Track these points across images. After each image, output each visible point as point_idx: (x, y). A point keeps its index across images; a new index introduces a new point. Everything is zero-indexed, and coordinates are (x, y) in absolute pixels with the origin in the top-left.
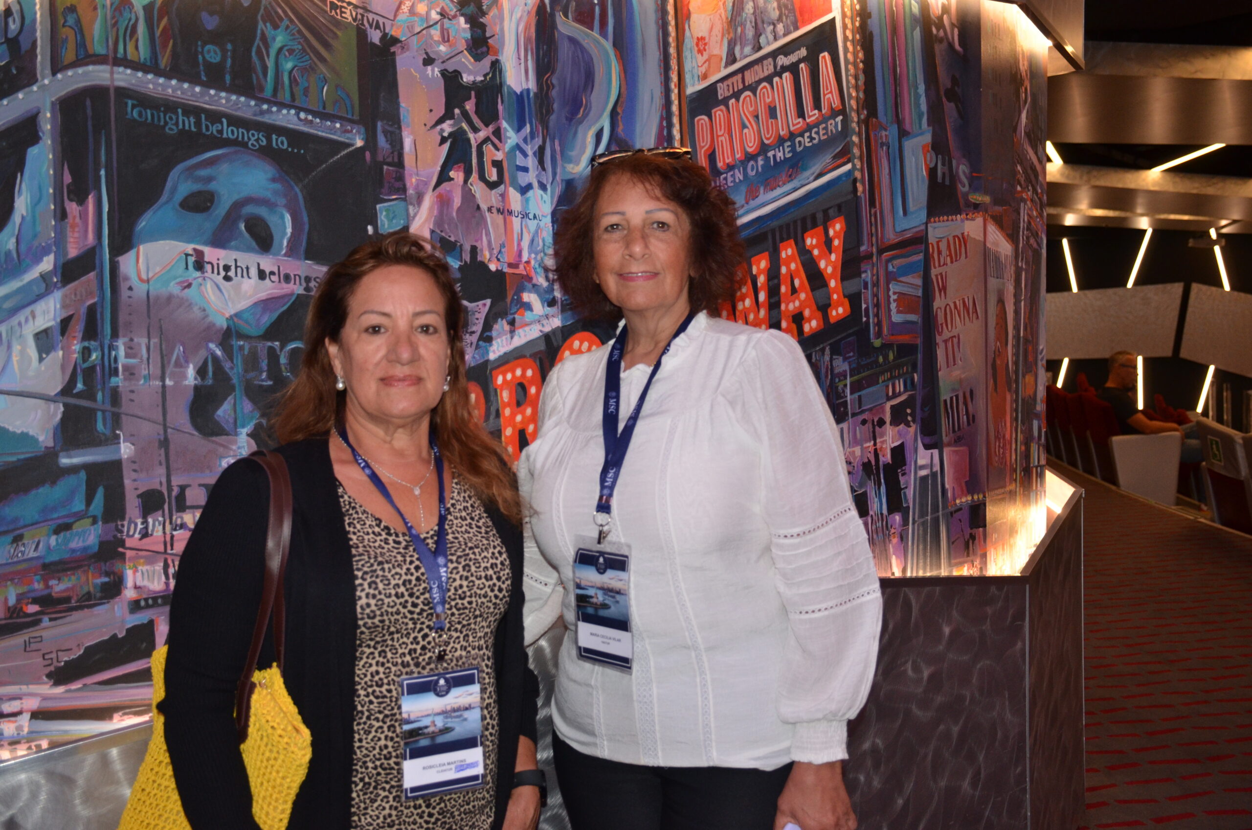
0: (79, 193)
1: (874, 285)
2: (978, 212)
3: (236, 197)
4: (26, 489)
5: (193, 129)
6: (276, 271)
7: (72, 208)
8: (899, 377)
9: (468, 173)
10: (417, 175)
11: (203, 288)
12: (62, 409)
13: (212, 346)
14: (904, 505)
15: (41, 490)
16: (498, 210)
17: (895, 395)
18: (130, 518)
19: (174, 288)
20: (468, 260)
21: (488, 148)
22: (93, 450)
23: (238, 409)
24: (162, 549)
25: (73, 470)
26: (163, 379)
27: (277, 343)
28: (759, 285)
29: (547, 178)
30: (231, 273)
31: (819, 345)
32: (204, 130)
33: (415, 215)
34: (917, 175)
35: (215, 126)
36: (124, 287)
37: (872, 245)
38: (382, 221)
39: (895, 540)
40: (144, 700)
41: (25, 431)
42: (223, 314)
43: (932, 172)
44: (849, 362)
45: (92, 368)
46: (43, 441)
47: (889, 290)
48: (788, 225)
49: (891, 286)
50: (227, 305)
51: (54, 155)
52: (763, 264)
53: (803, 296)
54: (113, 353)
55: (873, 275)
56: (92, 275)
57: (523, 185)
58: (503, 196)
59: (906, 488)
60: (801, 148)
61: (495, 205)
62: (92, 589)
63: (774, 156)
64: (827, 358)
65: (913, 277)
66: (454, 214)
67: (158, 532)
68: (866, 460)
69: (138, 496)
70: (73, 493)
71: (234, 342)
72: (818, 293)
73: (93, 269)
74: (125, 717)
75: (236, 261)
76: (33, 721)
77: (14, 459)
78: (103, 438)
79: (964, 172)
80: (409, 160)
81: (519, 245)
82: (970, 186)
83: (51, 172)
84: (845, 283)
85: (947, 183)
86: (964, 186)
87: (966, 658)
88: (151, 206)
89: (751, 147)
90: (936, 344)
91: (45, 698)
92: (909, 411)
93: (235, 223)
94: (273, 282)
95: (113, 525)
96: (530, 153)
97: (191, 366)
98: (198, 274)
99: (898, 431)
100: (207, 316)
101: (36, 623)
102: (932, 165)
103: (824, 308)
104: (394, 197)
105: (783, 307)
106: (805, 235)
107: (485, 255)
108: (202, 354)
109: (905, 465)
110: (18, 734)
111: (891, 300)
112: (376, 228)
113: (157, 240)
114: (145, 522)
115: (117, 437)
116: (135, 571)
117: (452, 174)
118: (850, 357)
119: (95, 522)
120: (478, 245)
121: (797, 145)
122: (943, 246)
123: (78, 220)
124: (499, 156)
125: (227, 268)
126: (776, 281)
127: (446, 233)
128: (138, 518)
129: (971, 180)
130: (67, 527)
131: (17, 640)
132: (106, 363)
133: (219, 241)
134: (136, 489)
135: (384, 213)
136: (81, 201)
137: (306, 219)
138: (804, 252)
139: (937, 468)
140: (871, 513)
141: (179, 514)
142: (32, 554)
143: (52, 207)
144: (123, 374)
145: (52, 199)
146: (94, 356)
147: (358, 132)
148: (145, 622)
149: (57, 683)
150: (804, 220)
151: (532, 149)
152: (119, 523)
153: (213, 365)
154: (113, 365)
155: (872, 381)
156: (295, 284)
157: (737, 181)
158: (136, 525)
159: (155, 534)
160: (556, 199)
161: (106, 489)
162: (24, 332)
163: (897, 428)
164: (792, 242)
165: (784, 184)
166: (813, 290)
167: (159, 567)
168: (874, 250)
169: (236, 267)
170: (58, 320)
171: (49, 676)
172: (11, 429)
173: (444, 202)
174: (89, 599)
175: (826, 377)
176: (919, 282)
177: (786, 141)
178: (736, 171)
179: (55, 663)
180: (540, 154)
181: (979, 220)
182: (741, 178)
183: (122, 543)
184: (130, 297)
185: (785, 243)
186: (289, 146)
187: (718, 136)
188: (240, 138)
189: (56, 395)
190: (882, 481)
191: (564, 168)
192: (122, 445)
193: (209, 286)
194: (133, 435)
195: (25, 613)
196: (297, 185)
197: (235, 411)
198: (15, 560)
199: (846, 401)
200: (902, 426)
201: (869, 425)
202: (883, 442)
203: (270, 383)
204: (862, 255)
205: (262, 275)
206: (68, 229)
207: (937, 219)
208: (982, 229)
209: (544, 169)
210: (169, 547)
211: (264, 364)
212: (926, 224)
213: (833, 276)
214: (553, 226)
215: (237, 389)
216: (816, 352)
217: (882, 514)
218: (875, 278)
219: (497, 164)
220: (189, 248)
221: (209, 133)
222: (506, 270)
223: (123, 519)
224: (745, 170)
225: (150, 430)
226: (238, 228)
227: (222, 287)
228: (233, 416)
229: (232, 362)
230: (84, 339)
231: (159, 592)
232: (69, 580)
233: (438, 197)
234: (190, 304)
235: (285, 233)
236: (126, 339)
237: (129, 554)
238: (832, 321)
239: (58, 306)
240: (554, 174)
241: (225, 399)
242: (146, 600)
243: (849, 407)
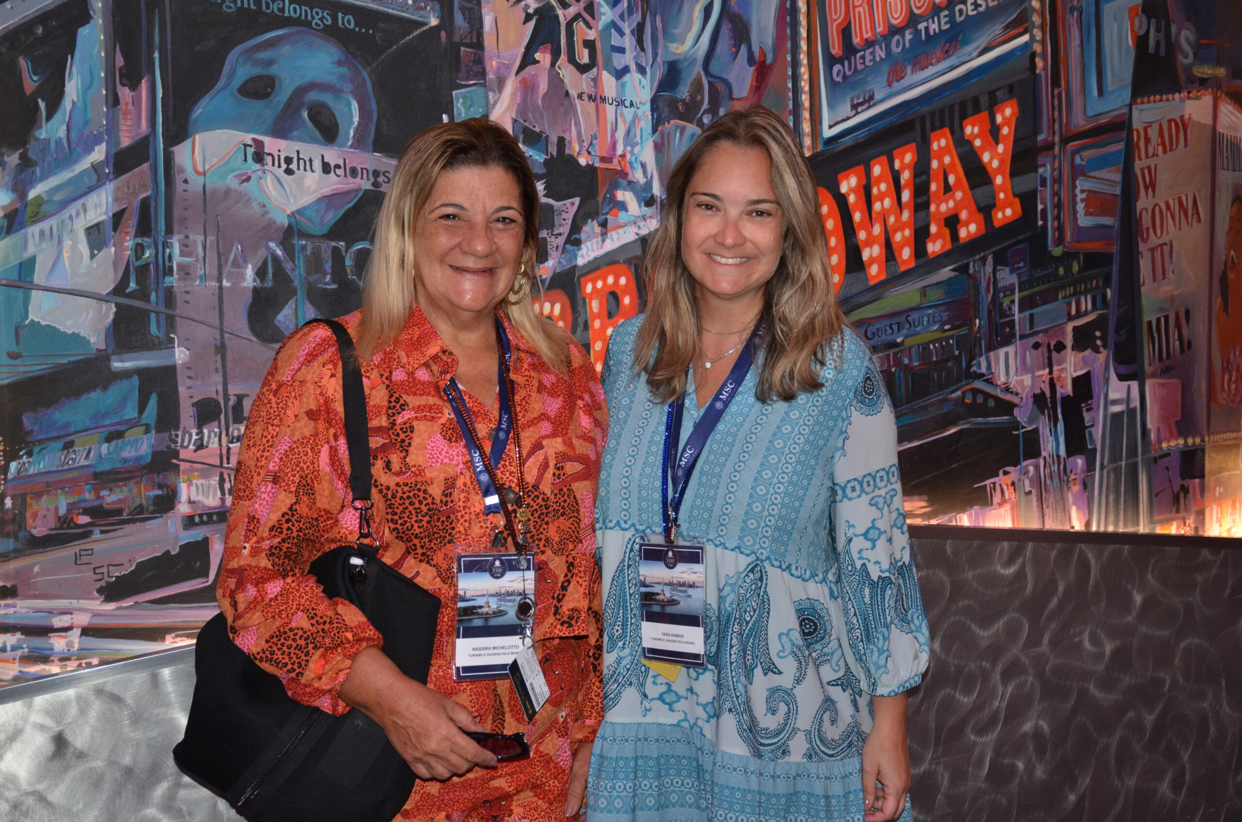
0: (131, 77)
1: (1054, 181)
2: (1206, 90)
3: (298, 82)
4: (77, 393)
5: (253, 7)
6: (341, 164)
7: (125, 93)
8: (1086, 292)
9: (556, 55)
10: (499, 57)
11: (262, 181)
12: (114, 309)
13: (272, 245)
14: (1089, 447)
15: (93, 395)
16: (590, 97)
17: (1079, 315)
18: (185, 428)
19: (232, 182)
20: (555, 154)
21: (579, 26)
22: (146, 354)
23: (300, 314)
24: (218, 464)
25: (126, 374)
26: (220, 280)
27: (342, 243)
28: (902, 182)
29: (646, 60)
30: (293, 166)
31: (979, 253)
32: (264, 8)
33: (496, 102)
34: (1120, 45)
35: (275, 4)
36: (178, 179)
37: (1054, 133)
38: (458, 108)
39: (1076, 488)
40: (198, 622)
41: (76, 331)
42: (284, 211)
43: (1141, 42)
44: (1018, 274)
45: (146, 266)
46: (94, 343)
47: (1074, 187)
48: (942, 111)
49: (1077, 182)
50: (289, 200)
51: (105, 36)
52: (908, 158)
53: (959, 195)
54: (168, 250)
55: (1053, 169)
56: (146, 166)
57: (619, 68)
58: (596, 80)
59: (1092, 426)
60: (962, 18)
61: (586, 91)
62: (144, 502)
63: (927, 29)
64: (989, 269)
65: (1109, 172)
66: (540, 101)
67: (214, 444)
68: (1038, 391)
69: (193, 405)
70: (125, 399)
71: (295, 242)
72: (979, 191)
73: (146, 160)
74: (178, 639)
75: (298, 152)
76: (84, 637)
77: (64, 361)
78: (156, 342)
79: (1187, 39)
80: (489, 41)
81: (613, 136)
82: (1195, 55)
83: (103, 54)
84: (1015, 179)
85: (1162, 53)
86: (1187, 57)
87: (1165, 633)
88: (207, 92)
89: (897, 18)
90: (1138, 253)
91: (96, 615)
92: (1098, 334)
93: (297, 112)
94: (338, 176)
95: (166, 435)
96: (627, 31)
97: (250, 266)
98: (258, 166)
99: (1083, 358)
100: (267, 213)
101: (87, 535)
102: (1142, 32)
103: (986, 210)
104: (472, 82)
105: (933, 208)
106: (964, 122)
107: (573, 148)
108: (262, 254)
109: (1091, 398)
110: (69, 650)
111: (1078, 199)
112: (451, 117)
113: (214, 130)
114: (200, 433)
115: (172, 341)
116: (190, 485)
117: (537, 56)
118: (1020, 268)
119: (147, 431)
120: (566, 136)
121: (957, 14)
122: (1153, 133)
123: (130, 107)
124: (592, 35)
125: (288, 160)
126: (924, 177)
127: (530, 123)
128: (193, 428)
129: (1197, 49)
130: (119, 435)
131: (67, 552)
132: (160, 261)
133: (280, 131)
134: (191, 397)
135: (461, 100)
136: (134, 86)
137: (374, 107)
138: (963, 145)
139: (1136, 403)
140: (1044, 454)
141: (236, 426)
142: (83, 462)
143: (104, 92)
144: (178, 274)
145: (103, 83)
146: (147, 254)
147: (433, 9)
148: (200, 539)
149: (109, 599)
150: (963, 104)
151: (629, 26)
152: (173, 433)
153: (273, 266)
154: (167, 264)
155: (1049, 297)
156: (362, 178)
157: (878, 59)
158: (191, 435)
159: (210, 446)
160: (656, 84)
161: (160, 396)
162: (75, 227)
163: (1081, 355)
164: (947, 131)
165: (938, 61)
166: (972, 187)
167: (215, 481)
168: (1057, 139)
169: (299, 159)
170: (111, 214)
171: (100, 591)
172: (62, 329)
173: (528, 88)
174: (141, 513)
175: (988, 291)
176: (1117, 177)
177: (942, 9)
178: (877, 47)
179: (106, 579)
180: (639, 32)
181: (1207, 100)
182: (883, 56)
183: (176, 454)
184: (185, 191)
185: (938, 132)
186: (356, 25)
187: (854, 7)
188: (303, 17)
189: (108, 294)
190: (1060, 416)
191: (667, 47)
192: (177, 350)
193: (269, 180)
194: (188, 339)
195: (75, 523)
196: (364, 68)
197: (296, 317)
198: (66, 467)
199: (1014, 321)
200: (1088, 352)
201: (1043, 350)
202: (1061, 371)
203: (335, 286)
204: (1039, 145)
205: (326, 168)
206: (121, 116)
207: (1145, 99)
208: (1211, 110)
209: (643, 49)
210: (225, 461)
211: (328, 266)
212: (1130, 106)
213: (999, 171)
214: (652, 115)
215: (299, 292)
216: (974, 261)
217: (1058, 456)
218: (1056, 173)
219: (590, 45)
220: (248, 138)
221: (269, 11)
222: (597, 164)
223: (177, 429)
224: (888, 46)
225: (206, 335)
226: (300, 116)
227: (283, 181)
228: (294, 321)
229: (294, 262)
230: (136, 235)
231: (215, 508)
232: (121, 491)
233: (521, 82)
234: (250, 198)
235: (352, 123)
236: (181, 236)
237: (183, 466)
238: (997, 225)
239: (110, 199)
240: (655, 55)
241: (287, 303)
242: (201, 516)
243: (1017, 327)
